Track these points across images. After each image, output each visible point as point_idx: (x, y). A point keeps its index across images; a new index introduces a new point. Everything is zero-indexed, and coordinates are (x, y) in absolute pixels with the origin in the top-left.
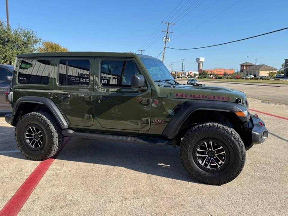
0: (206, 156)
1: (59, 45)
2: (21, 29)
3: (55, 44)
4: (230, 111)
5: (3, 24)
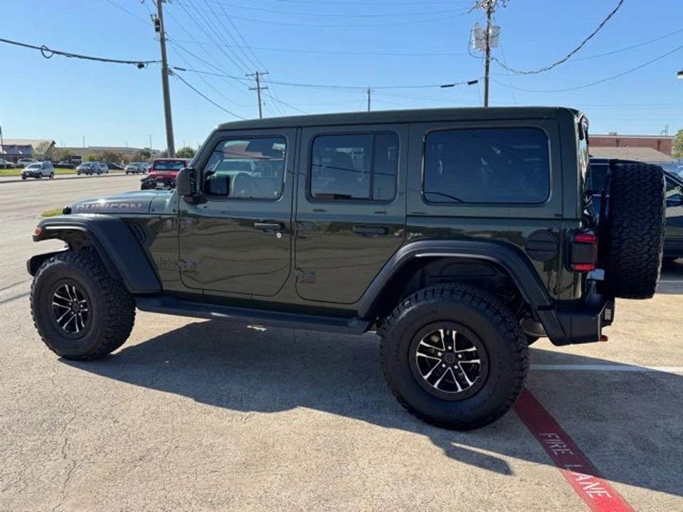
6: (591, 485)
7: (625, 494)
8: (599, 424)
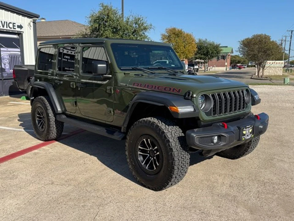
0: (148, 155)
1: (183, 31)
2: (133, 17)
3: (178, 29)
4: (163, 105)
5: (117, 12)
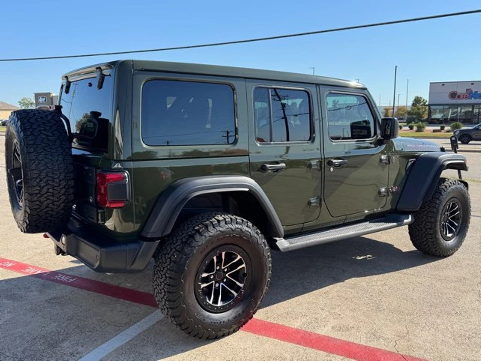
6: (32, 271)
7: (15, 273)
8: (50, 297)
